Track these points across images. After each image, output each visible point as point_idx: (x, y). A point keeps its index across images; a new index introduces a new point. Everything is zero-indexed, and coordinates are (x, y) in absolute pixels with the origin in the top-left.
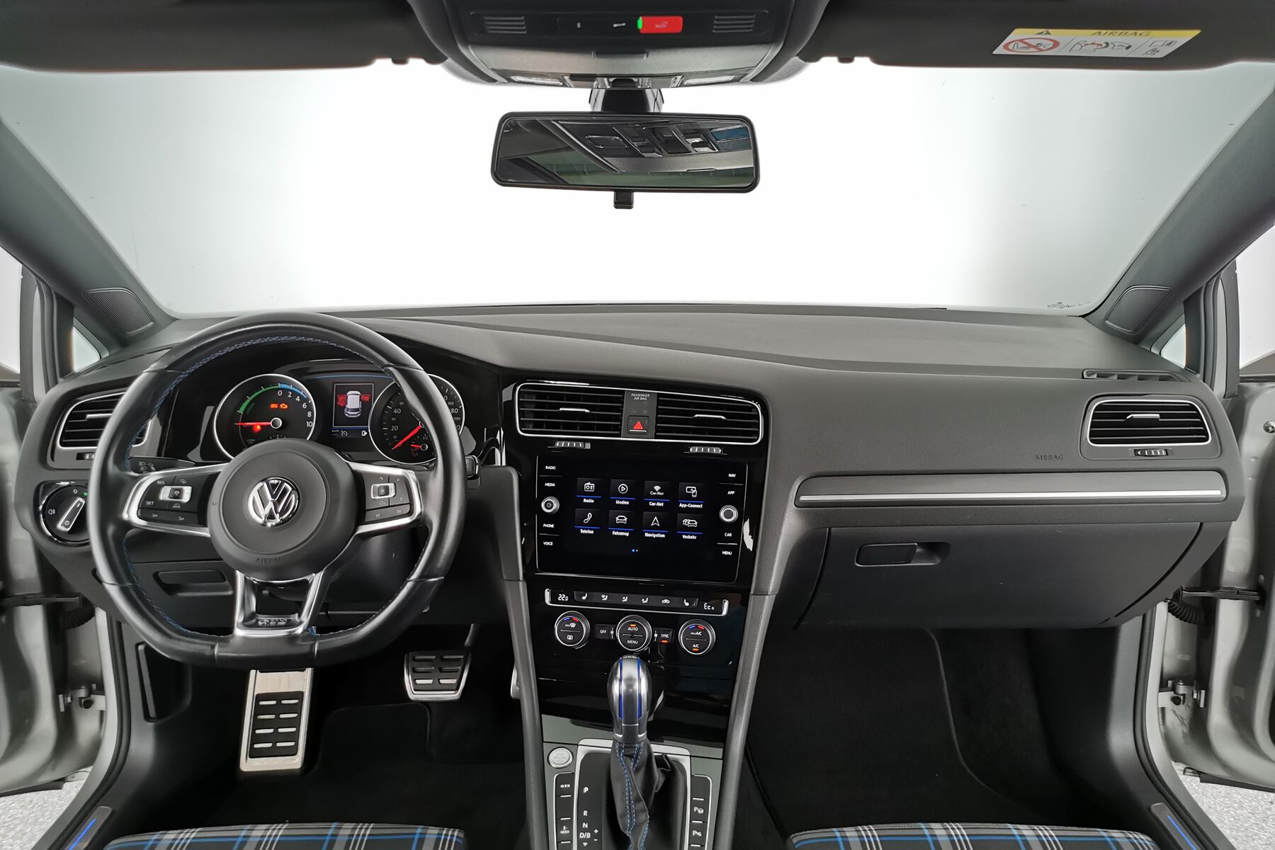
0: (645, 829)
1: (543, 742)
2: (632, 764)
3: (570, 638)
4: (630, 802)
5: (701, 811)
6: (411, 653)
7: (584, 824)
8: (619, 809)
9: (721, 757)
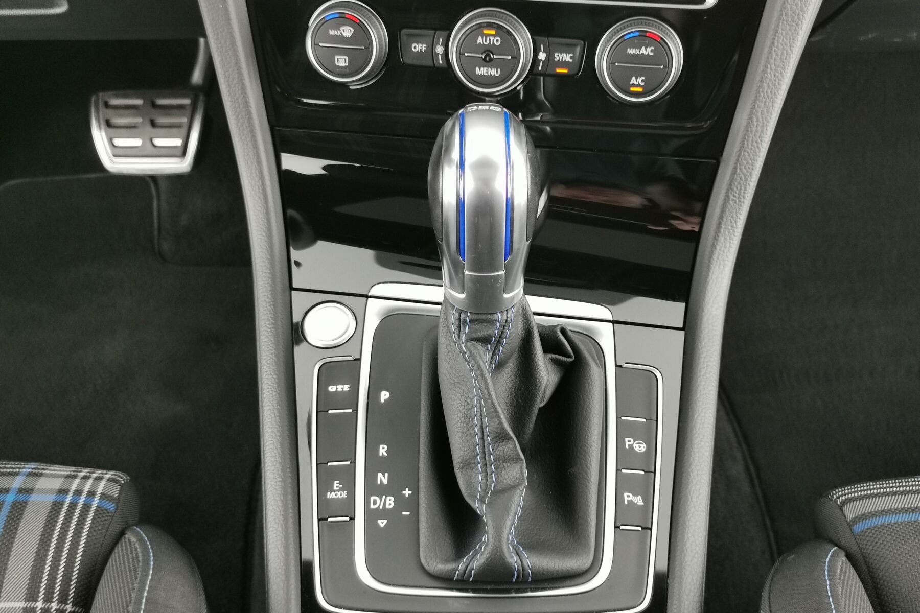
0: (519, 500)
1: (292, 288)
2: (488, 356)
3: (342, 61)
4: (482, 439)
5: (640, 447)
6: (101, 94)
7: (380, 475)
8: (458, 450)
9: (681, 326)
